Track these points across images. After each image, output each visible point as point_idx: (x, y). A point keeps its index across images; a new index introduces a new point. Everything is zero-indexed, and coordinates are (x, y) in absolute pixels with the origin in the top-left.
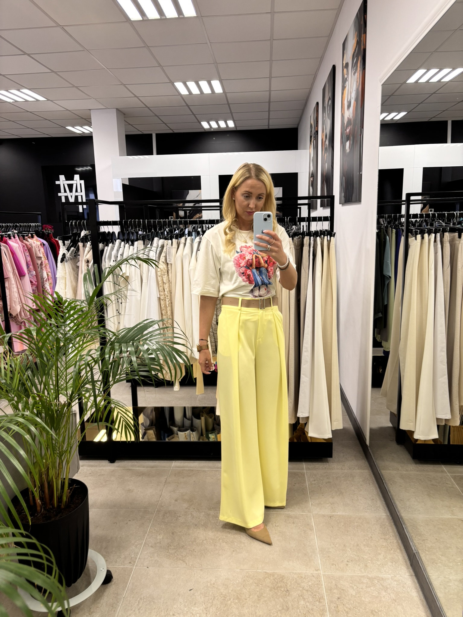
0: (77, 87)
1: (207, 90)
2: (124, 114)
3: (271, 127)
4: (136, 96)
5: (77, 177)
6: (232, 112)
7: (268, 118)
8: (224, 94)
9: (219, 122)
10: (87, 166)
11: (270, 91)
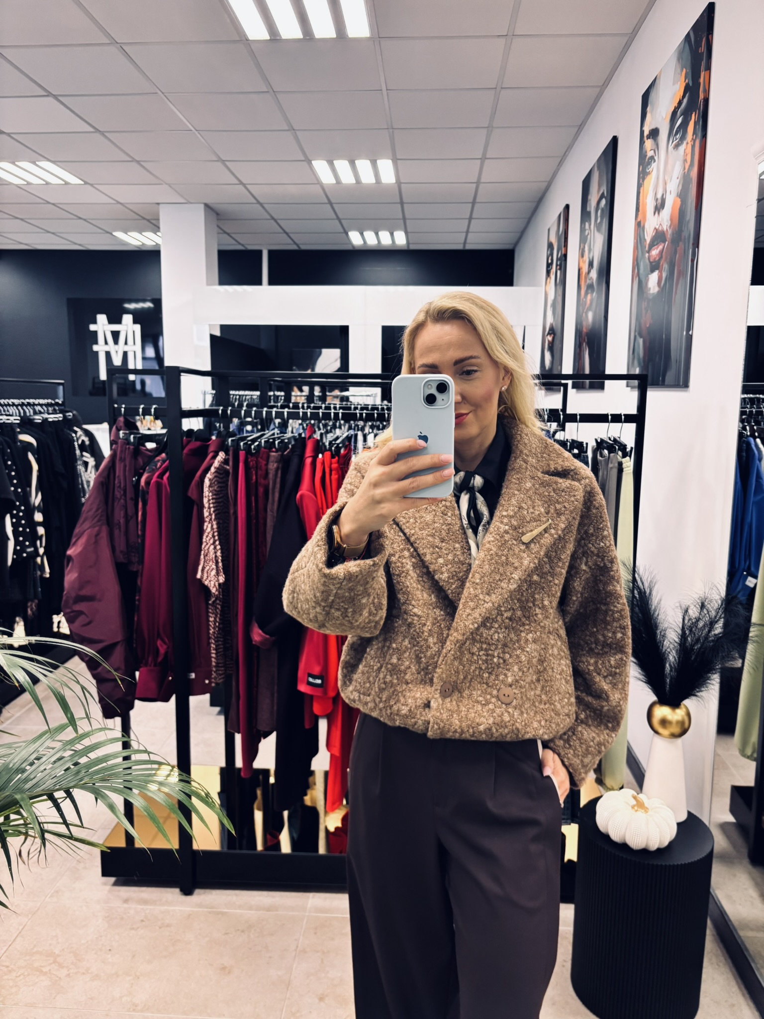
0: (138, 162)
1: (367, 177)
2: (218, 214)
3: (468, 247)
4: (241, 183)
5: (127, 319)
6: (407, 216)
7: (465, 230)
8: (396, 185)
9: (380, 233)
10: (144, 301)
11: (478, 183)
